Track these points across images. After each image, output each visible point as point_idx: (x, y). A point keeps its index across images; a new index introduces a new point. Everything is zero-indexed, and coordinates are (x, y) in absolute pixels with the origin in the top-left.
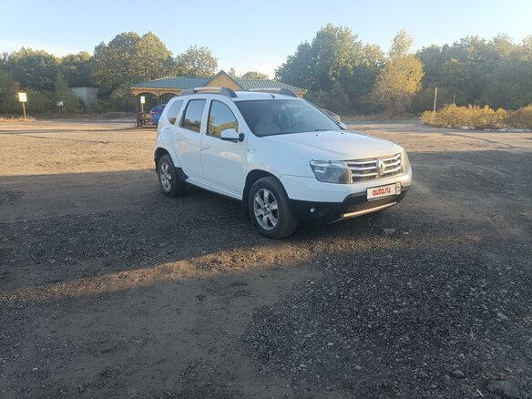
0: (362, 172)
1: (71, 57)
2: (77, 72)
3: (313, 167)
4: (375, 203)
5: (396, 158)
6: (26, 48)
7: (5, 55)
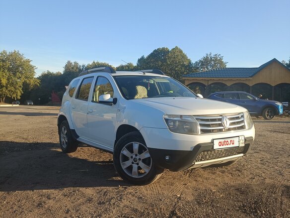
0: (209, 126)
3: (167, 120)
4: (221, 153)
5: (240, 116)
6: (96, 62)
7: (83, 66)
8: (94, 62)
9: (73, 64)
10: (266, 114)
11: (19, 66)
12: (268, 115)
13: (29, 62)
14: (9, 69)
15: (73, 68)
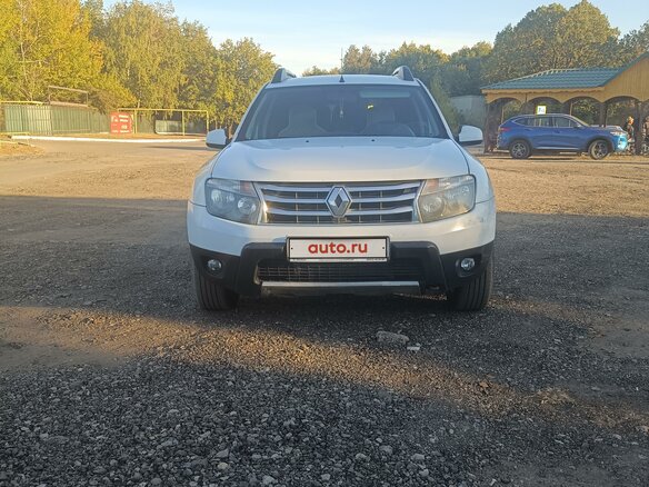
1: (464, 52)
2: (467, 74)
6: (408, 44)
7: (382, 55)
8: (404, 45)
9: (361, 51)
10: (593, 150)
11: (254, 67)
12: (596, 153)
13: (270, 58)
14: (238, 74)
15: (359, 61)
